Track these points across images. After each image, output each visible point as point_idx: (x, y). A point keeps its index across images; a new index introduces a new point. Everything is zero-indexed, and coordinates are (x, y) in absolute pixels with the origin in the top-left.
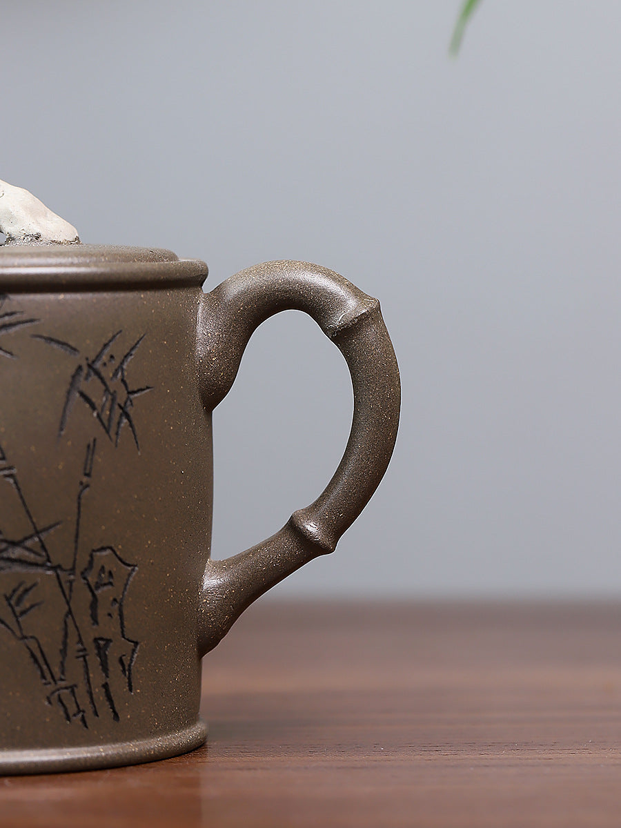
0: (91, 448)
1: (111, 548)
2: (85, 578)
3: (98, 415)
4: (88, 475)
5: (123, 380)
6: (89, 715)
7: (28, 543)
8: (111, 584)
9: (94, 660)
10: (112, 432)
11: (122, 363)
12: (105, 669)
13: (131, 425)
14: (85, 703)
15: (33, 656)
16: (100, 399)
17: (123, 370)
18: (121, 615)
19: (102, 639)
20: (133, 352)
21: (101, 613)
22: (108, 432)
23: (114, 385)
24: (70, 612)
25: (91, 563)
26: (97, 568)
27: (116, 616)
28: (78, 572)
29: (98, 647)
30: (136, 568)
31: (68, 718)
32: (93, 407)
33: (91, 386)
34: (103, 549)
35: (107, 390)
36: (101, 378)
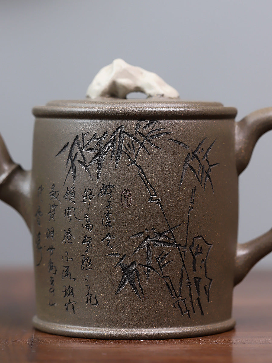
0: (194, 191)
1: (201, 236)
2: (190, 250)
3: (196, 175)
4: (192, 203)
5: (207, 160)
6: (191, 312)
7: (166, 234)
8: (201, 252)
9: (194, 287)
10: (203, 184)
11: (207, 152)
12: (198, 292)
13: (210, 181)
14: (190, 307)
15: (168, 285)
16: (198, 169)
17: (207, 155)
18: (205, 267)
19: (197, 278)
20: (211, 147)
21: (197, 265)
22: (201, 183)
23: (204, 162)
24: (184, 265)
25: (193, 243)
26: (196, 245)
27: (203, 267)
28: (188, 247)
29: (196, 281)
30: (212, 246)
31: (182, 314)
32: (195, 173)
33: (193, 162)
34: (198, 237)
35: (200, 164)
36: (198, 159)
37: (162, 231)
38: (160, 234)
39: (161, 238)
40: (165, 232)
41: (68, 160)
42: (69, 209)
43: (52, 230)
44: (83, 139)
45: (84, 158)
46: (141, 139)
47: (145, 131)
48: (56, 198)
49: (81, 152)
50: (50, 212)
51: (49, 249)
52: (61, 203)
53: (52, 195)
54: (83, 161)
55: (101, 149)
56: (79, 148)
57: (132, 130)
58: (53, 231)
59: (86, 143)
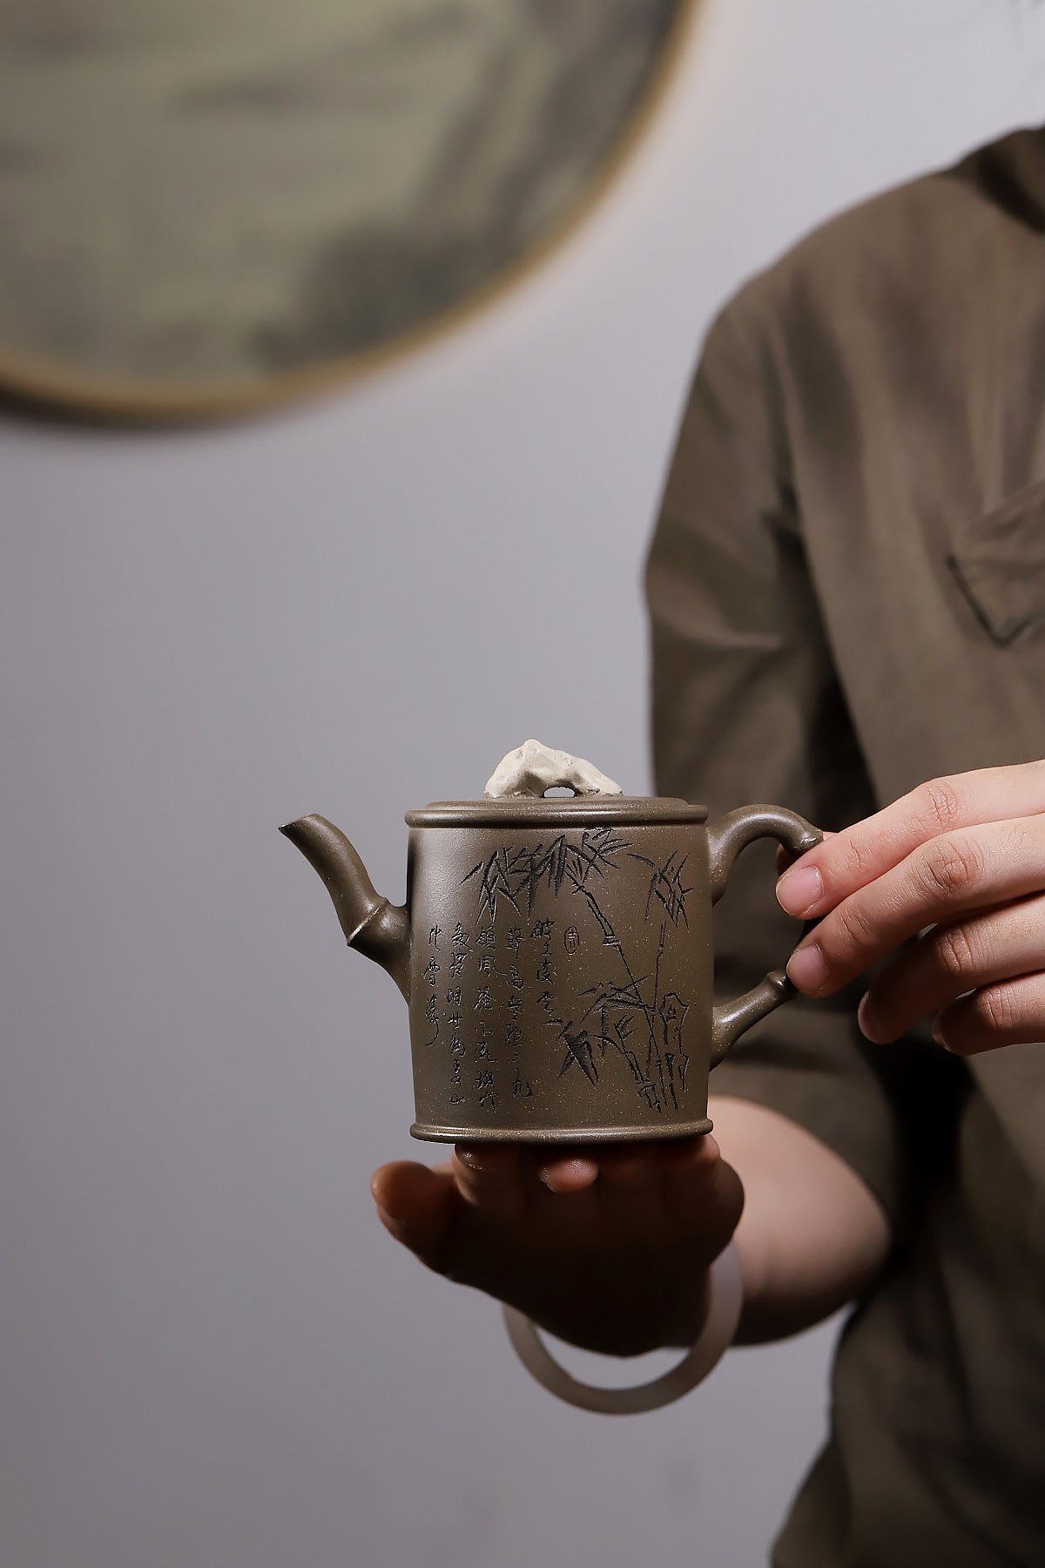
0: (664, 928)
1: (675, 994)
2: (661, 1014)
3: (667, 906)
4: (662, 946)
5: (679, 884)
6: (662, 1105)
7: (629, 990)
8: (675, 1017)
9: (665, 1068)
10: (675, 918)
11: (678, 873)
12: (671, 1074)
13: (684, 913)
14: (660, 1096)
15: (631, 1065)
16: (668, 896)
17: (679, 877)
18: (680, 1038)
19: (669, 1054)
20: (683, 866)
21: (670, 1036)
22: (672, 917)
23: (675, 887)
24: (653, 1035)
25: (664, 1003)
26: (667, 1007)
27: (677, 1038)
28: (657, 1009)
29: (668, 1059)
30: (688, 1007)
31: (651, 1107)
32: (665, 902)
33: (662, 887)
34: (671, 994)
35: (671, 890)
36: (667, 882)
37: (623, 986)
38: (620, 990)
39: (622, 996)
40: (627, 987)
41: (482, 888)
42: (485, 958)
43: (457, 989)
44: (505, 856)
45: (508, 884)
46: (591, 855)
47: (595, 844)
48: (464, 943)
49: (503, 876)
50: (453, 964)
51: (450, 1018)
52: (471, 950)
53: (457, 939)
54: (506, 888)
55: (534, 869)
56: (500, 870)
57: (578, 843)
58: (459, 992)
59: (510, 862)
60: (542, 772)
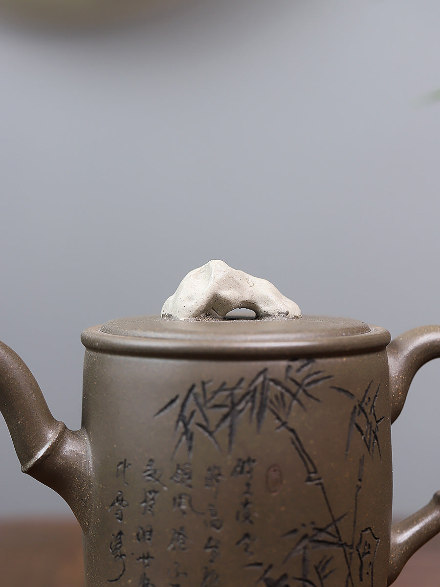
0: (362, 461)
1: (370, 528)
2: (358, 550)
3: (365, 438)
4: (360, 480)
5: (374, 414)
7: (330, 530)
8: (369, 552)
10: (371, 450)
11: (374, 402)
13: (378, 444)
16: (364, 428)
17: (374, 406)
18: (372, 573)
20: (378, 394)
21: (364, 573)
22: (369, 450)
23: (371, 418)
24: (350, 574)
25: (361, 540)
26: (363, 543)
27: (370, 574)
28: (354, 547)
30: (379, 540)
32: (362, 435)
33: (361, 420)
34: (366, 530)
35: (368, 421)
36: (365, 413)
37: (323, 526)
38: (321, 530)
39: (323, 536)
40: (328, 526)
41: (178, 422)
42: (180, 498)
43: (149, 529)
44: (204, 390)
45: (206, 420)
46: (294, 388)
47: (299, 377)
48: (157, 480)
49: (202, 410)
50: (145, 501)
51: (140, 558)
52: (165, 488)
53: (149, 475)
54: (204, 423)
55: (234, 405)
56: (198, 404)
57: (280, 376)
58: (151, 531)
59: (209, 396)
60: (227, 294)
